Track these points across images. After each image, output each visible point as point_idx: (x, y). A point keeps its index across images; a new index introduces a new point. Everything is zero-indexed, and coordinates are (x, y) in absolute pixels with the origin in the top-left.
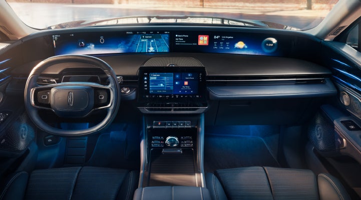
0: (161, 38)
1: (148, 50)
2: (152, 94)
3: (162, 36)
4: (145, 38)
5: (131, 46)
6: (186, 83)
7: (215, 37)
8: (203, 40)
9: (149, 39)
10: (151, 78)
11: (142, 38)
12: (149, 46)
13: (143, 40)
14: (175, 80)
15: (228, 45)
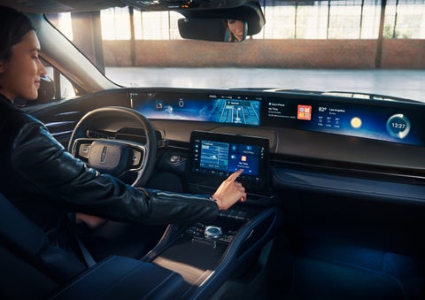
0: (249, 105)
1: (234, 120)
2: (203, 168)
3: (252, 103)
4: (231, 105)
5: (214, 113)
6: (244, 158)
7: (320, 109)
8: (304, 113)
9: (236, 106)
10: (203, 147)
11: (227, 104)
12: (235, 116)
13: (228, 107)
14: (231, 152)
15: (337, 123)
